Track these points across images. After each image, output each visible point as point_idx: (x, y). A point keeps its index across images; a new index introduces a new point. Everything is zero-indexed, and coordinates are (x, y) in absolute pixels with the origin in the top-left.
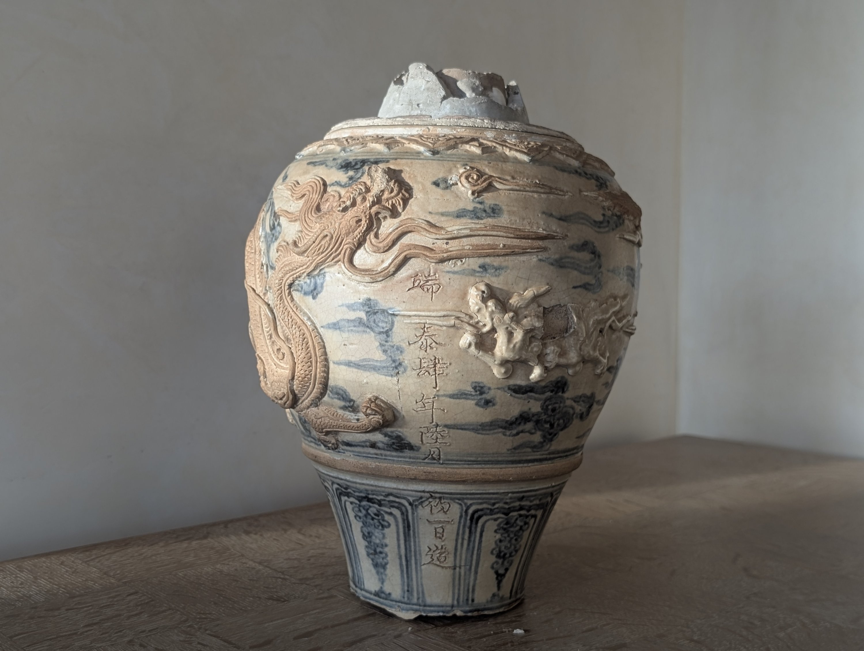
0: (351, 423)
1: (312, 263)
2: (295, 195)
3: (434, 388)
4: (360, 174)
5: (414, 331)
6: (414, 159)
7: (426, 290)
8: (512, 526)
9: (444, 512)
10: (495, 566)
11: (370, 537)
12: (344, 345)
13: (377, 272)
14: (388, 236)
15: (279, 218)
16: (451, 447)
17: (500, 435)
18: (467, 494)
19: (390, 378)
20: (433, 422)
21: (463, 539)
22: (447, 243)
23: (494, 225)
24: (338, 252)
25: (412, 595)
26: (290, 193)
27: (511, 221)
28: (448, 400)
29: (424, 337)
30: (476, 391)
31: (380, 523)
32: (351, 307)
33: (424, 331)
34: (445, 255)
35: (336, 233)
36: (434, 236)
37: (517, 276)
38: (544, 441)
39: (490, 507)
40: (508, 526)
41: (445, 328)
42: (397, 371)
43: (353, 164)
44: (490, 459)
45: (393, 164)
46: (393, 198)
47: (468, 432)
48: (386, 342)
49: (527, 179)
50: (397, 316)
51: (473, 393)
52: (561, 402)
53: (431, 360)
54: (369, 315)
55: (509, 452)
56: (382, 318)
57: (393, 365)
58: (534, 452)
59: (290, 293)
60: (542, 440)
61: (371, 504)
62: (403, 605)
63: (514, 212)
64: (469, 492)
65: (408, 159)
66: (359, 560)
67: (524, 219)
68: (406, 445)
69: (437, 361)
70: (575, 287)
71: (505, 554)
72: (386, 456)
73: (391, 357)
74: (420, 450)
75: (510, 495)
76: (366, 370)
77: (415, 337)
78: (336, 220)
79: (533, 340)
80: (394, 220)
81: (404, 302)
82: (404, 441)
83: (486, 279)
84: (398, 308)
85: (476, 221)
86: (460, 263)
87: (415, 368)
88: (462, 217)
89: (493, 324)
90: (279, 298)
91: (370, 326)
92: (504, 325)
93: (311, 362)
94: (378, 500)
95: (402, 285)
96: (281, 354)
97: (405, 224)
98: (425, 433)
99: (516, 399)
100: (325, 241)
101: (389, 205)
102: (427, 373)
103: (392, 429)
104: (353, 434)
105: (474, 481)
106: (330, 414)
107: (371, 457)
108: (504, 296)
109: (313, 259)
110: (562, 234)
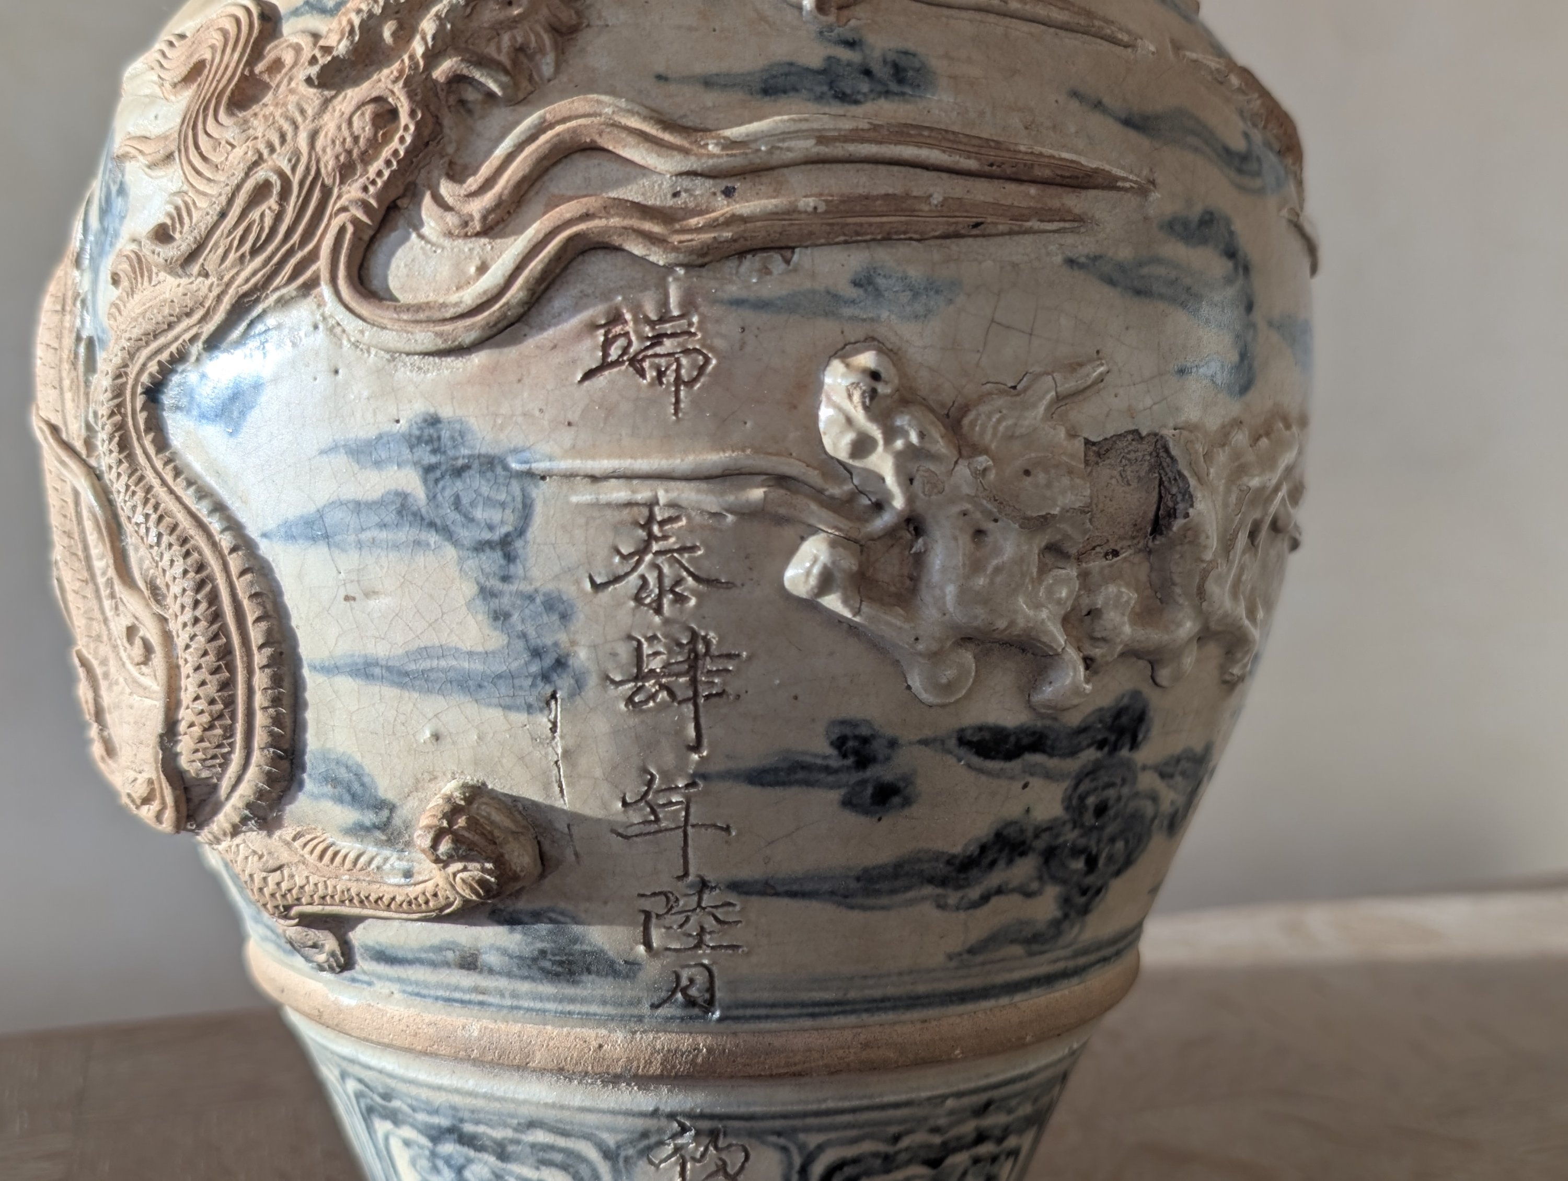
0: (385, 888)
1: (220, 297)
2: (169, 76)
3: (690, 749)
5: (610, 534)
9: (726, 1174)
12: (347, 598)
13: (460, 311)
15: (123, 172)
16: (754, 959)
17: (928, 910)
18: (805, 1115)
19: (520, 717)
20: (686, 874)
22: (728, 193)
23: (904, 125)
26: (156, 76)
27: (964, 110)
28: (742, 790)
29: (648, 558)
30: (845, 756)
32: (364, 452)
33: (650, 535)
34: (724, 237)
35: (301, 169)
36: (678, 163)
37: (993, 321)
38: (1066, 916)
39: (882, 1148)
41: (728, 521)
42: (549, 690)
44: (891, 991)
46: (514, 23)
47: (815, 906)
48: (505, 579)
50: (543, 478)
51: (835, 763)
52: (1124, 781)
54: (437, 481)
55: (953, 964)
56: (485, 490)
57: (534, 668)
58: (1031, 954)
59: (153, 421)
60: (1058, 914)
61: (472, 1154)
63: (972, 84)
64: (814, 1107)
67: (1008, 110)
68: (589, 959)
69: (701, 648)
72: (515, 995)
73: (524, 636)
74: (642, 972)
75: (950, 1103)
76: (429, 691)
77: (617, 559)
78: (299, 119)
79: (1049, 559)
80: (522, 109)
81: (570, 424)
82: (582, 943)
83: (882, 331)
84: (545, 448)
85: (837, 108)
86: (783, 266)
87: (618, 678)
88: (785, 92)
89: (910, 499)
90: (116, 439)
91: (438, 522)
92: (952, 501)
93: (231, 668)
94: (495, 1141)
95: (558, 358)
96: (138, 642)
97: (564, 120)
98: (658, 916)
99: (983, 778)
100: (264, 207)
101: (499, 50)
102: (663, 696)
103: (536, 905)
104: (396, 923)
105: (833, 1072)
106: (312, 852)
107: (462, 1002)
108: (948, 395)
109: (226, 279)
110: (1138, 176)
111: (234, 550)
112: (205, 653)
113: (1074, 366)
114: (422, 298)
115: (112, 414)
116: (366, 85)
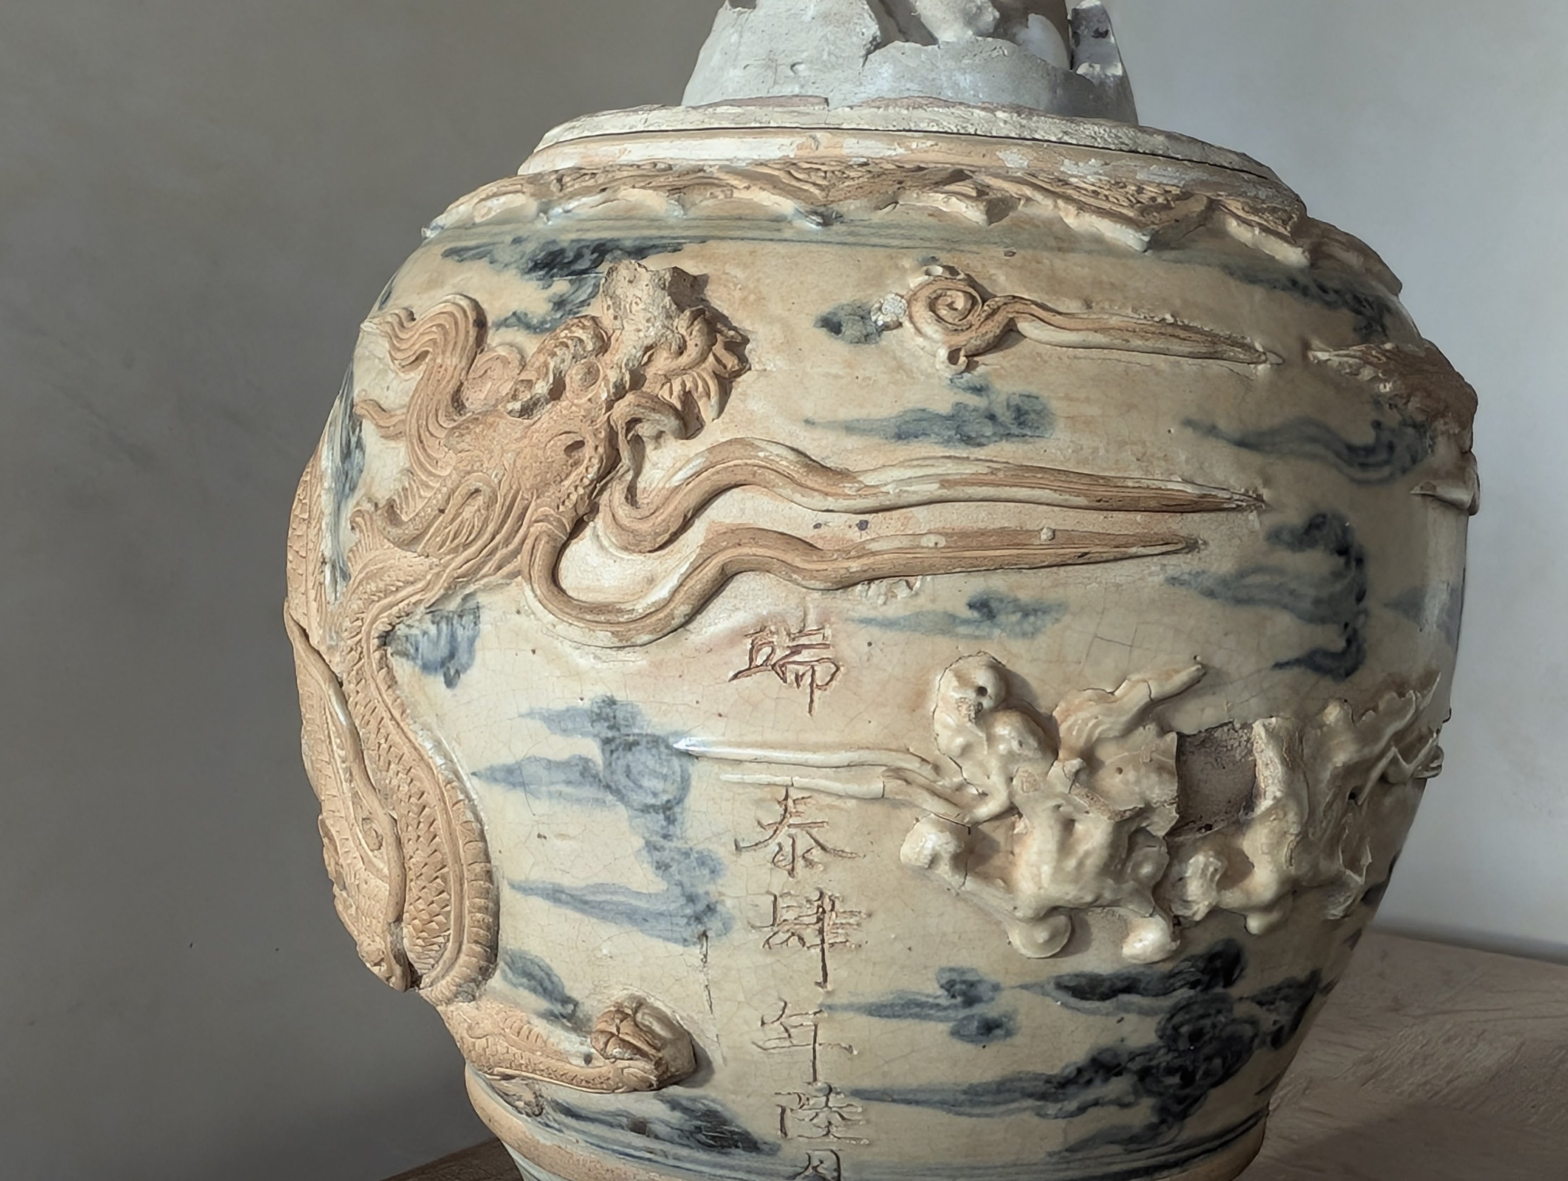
0: (568, 1066)
1: (438, 575)
2: (399, 355)
3: (818, 984)
4: (584, 291)
5: (753, 808)
6: (763, 239)
7: (791, 677)
12: (539, 836)
13: (633, 616)
14: (667, 499)
15: (362, 426)
16: (875, 1150)
17: (1029, 1118)
19: (679, 948)
20: (815, 1079)
22: (863, 526)
23: (1021, 467)
24: (511, 547)
26: (386, 345)
27: (1078, 450)
28: (863, 1020)
29: (785, 829)
30: (953, 997)
32: (555, 721)
33: (786, 810)
34: (855, 566)
35: (505, 485)
36: (819, 501)
37: (1096, 636)
38: (1163, 1121)
41: (851, 803)
42: (701, 928)
43: (570, 255)
45: (690, 256)
46: (684, 370)
47: (927, 1112)
48: (666, 837)
49: (1135, 310)
50: (698, 758)
51: (944, 1002)
52: (1219, 1012)
53: (809, 901)
54: (612, 752)
55: (1055, 1159)
56: (651, 763)
57: (688, 911)
59: (384, 663)
60: (1155, 1120)
63: (1089, 422)
65: (743, 239)
67: (1122, 444)
68: (736, 1137)
69: (827, 905)
70: (1279, 666)
72: (676, 1158)
73: (680, 884)
74: (779, 1153)
76: (603, 918)
77: (758, 828)
81: (720, 715)
82: (730, 1125)
83: (992, 647)
84: (703, 734)
85: (962, 451)
86: (906, 590)
87: (758, 923)
88: (916, 436)
91: (612, 784)
93: (447, 880)
95: (713, 659)
97: (723, 460)
98: (793, 1110)
99: (1080, 1015)
100: (473, 508)
101: (671, 394)
102: (796, 941)
106: (510, 1027)
107: (634, 1157)
108: (1050, 700)
109: (444, 561)
111: (448, 782)
115: (352, 650)
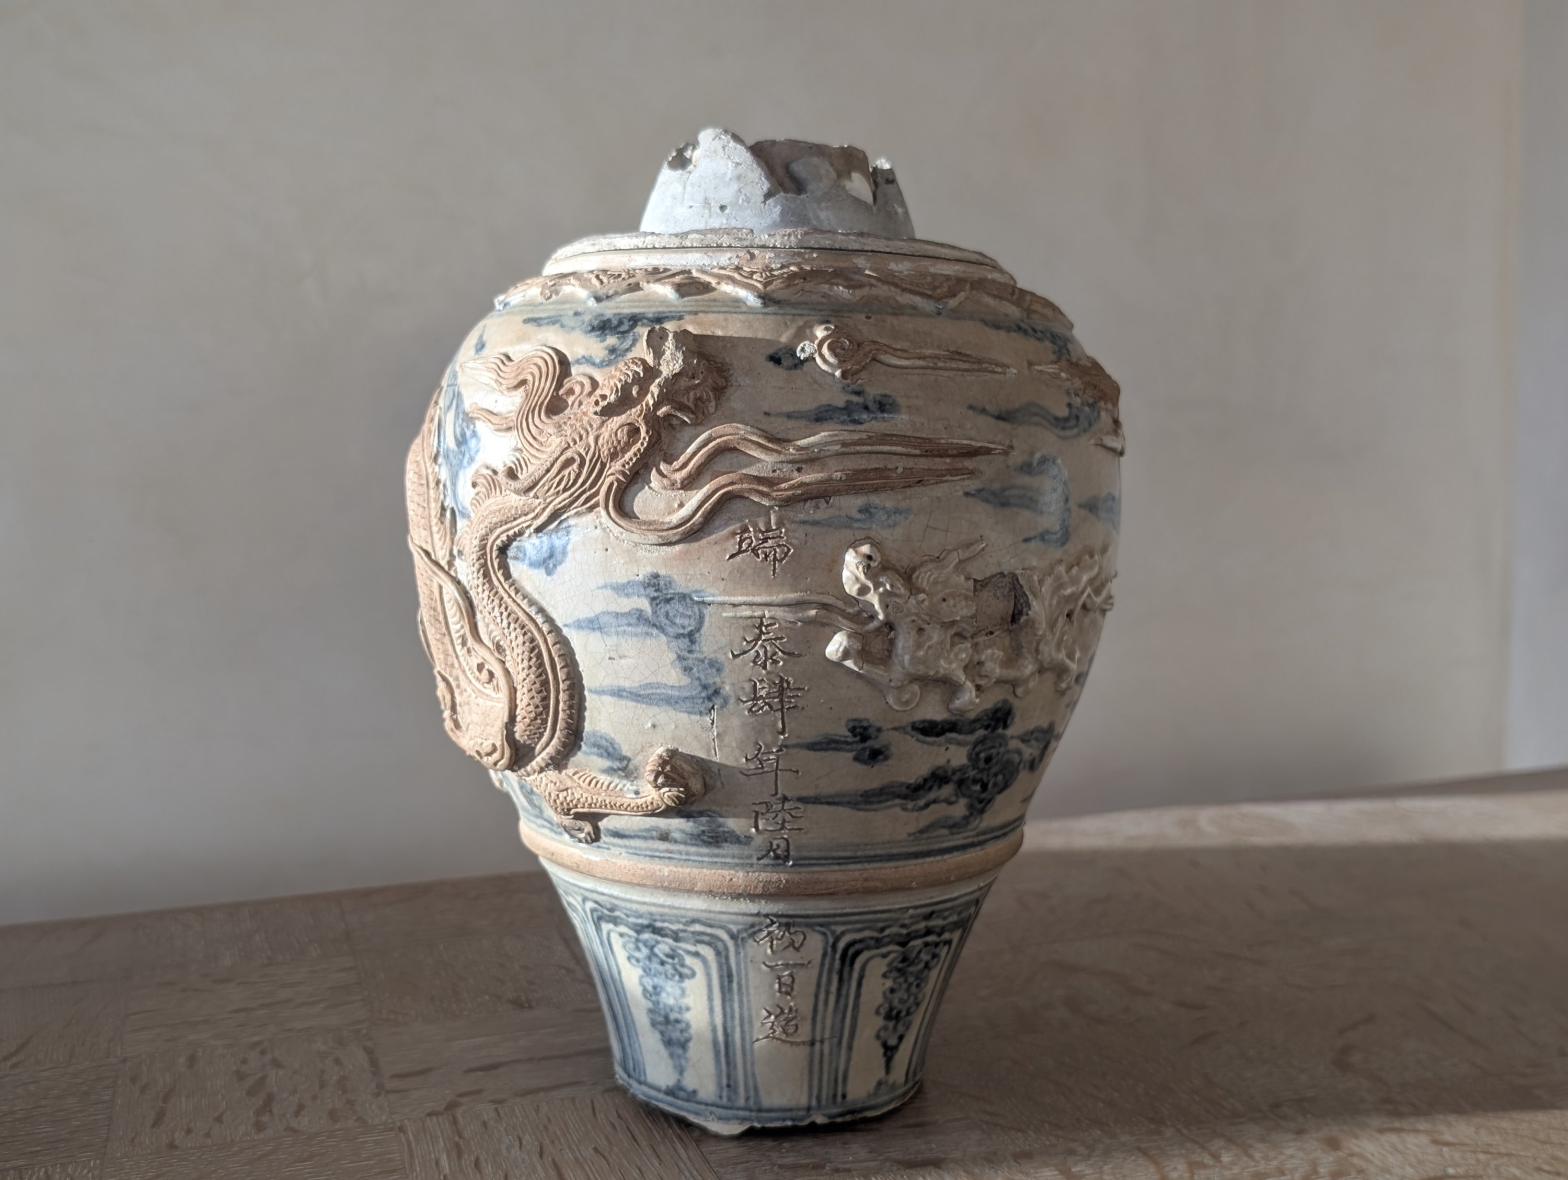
0: (624, 800)
1: (544, 509)
2: (504, 382)
3: (779, 733)
4: (628, 342)
5: (741, 631)
6: (731, 313)
8: (912, 963)
9: (794, 948)
10: (882, 1034)
11: (658, 994)
12: (610, 658)
13: (670, 526)
14: (689, 460)
15: (474, 425)
16: (810, 836)
17: (898, 810)
18: (835, 915)
19: (697, 717)
20: (776, 793)
21: (828, 993)
22: (799, 470)
23: (884, 434)
25: (736, 1092)
26: (494, 376)
27: (913, 424)
28: (805, 753)
29: (760, 642)
30: (855, 736)
31: (676, 969)
32: (621, 589)
33: (761, 632)
34: (797, 492)
35: (590, 453)
36: (774, 457)
37: (928, 526)
38: (971, 814)
39: (875, 934)
40: (905, 964)
41: (797, 626)
42: (711, 705)
43: (615, 322)
44: (879, 852)
45: (692, 322)
46: (696, 388)
47: (840, 809)
48: (690, 652)
50: (710, 605)
51: (850, 739)
52: (1001, 745)
54: (657, 605)
55: (911, 838)
56: (681, 610)
57: (704, 695)
58: (953, 834)
59: (502, 564)
60: (967, 813)
61: (659, 938)
62: (720, 1110)
63: (918, 409)
64: (840, 911)
65: (719, 312)
66: (636, 1031)
67: (936, 420)
68: (726, 835)
69: (785, 685)
70: (1026, 541)
71: (899, 1013)
72: (687, 854)
73: (699, 679)
74: (753, 842)
75: (911, 912)
76: (651, 704)
77: (745, 643)
78: (589, 429)
79: (956, 639)
80: (700, 428)
81: (722, 579)
82: (724, 827)
83: (872, 534)
84: (711, 591)
85: (852, 427)
86: (825, 505)
87: (745, 699)
88: (826, 420)
89: (887, 615)
90: (482, 572)
91: (658, 624)
92: (907, 616)
93: (548, 691)
94: (673, 931)
95: (717, 548)
96: (485, 672)
97: (721, 437)
98: (762, 814)
99: (925, 746)
100: (570, 469)
101: (688, 400)
102: (766, 708)
103: (701, 808)
104: (626, 817)
105: (850, 893)
106: (584, 781)
107: (659, 857)
108: (905, 562)
109: (548, 501)
110: (1003, 445)
111: (550, 632)
112: (535, 683)
113: (969, 545)
114: (651, 518)
115: (479, 559)
116: (624, 416)
